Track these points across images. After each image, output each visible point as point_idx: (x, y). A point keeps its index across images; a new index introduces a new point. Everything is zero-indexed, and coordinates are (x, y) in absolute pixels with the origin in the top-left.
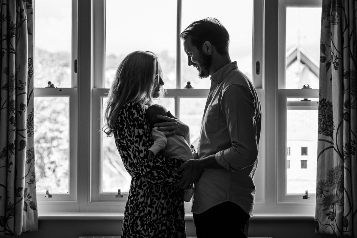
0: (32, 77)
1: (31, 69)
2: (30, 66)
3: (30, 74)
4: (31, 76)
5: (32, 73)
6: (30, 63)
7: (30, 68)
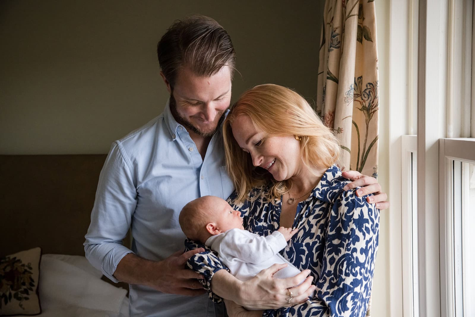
0: (373, 118)
1: (373, 102)
2: (370, 98)
3: (370, 112)
4: (371, 115)
5: (373, 111)
6: (369, 92)
7: (371, 101)
